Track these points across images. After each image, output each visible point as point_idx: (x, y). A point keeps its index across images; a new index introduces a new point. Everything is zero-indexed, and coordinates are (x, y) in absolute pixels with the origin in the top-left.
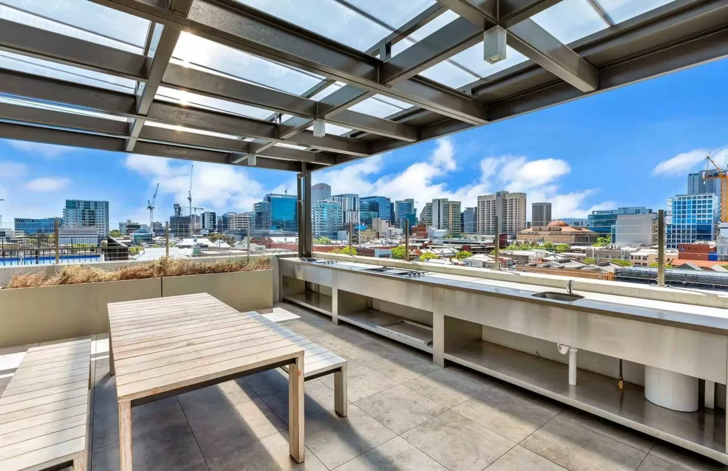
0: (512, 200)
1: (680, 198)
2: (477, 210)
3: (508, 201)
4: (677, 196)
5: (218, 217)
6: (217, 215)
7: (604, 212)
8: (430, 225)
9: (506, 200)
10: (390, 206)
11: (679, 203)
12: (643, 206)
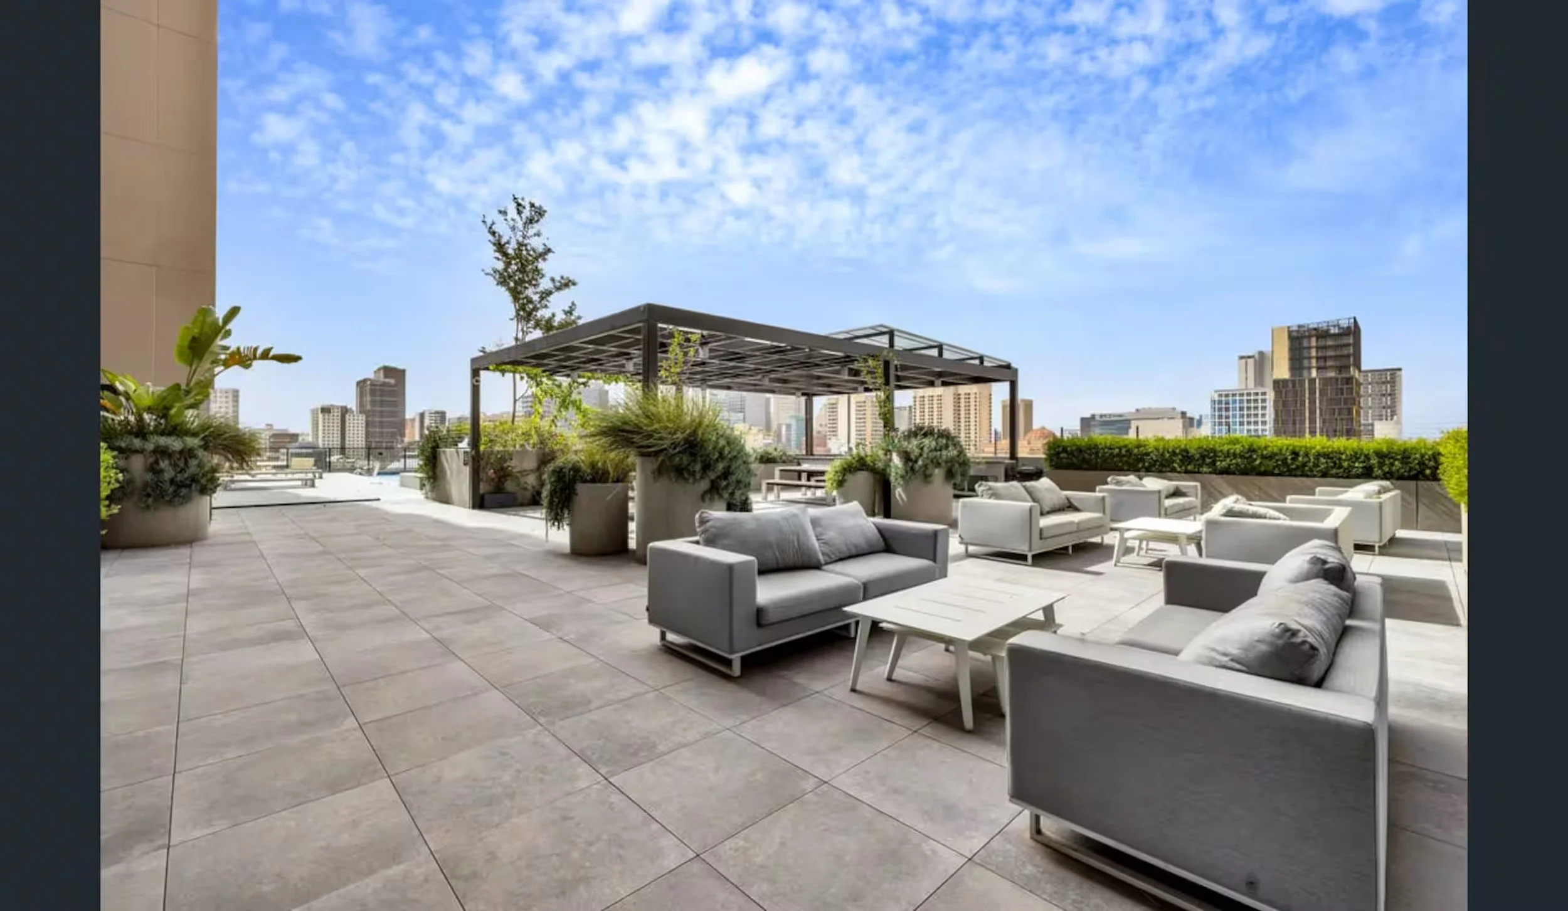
0: (969, 394)
1: (1220, 395)
2: (913, 410)
3: (962, 397)
4: (1216, 391)
5: (449, 420)
6: (448, 416)
7: (1115, 416)
8: (834, 435)
9: (959, 395)
10: (764, 402)
11: (1220, 402)
12: (1171, 406)
